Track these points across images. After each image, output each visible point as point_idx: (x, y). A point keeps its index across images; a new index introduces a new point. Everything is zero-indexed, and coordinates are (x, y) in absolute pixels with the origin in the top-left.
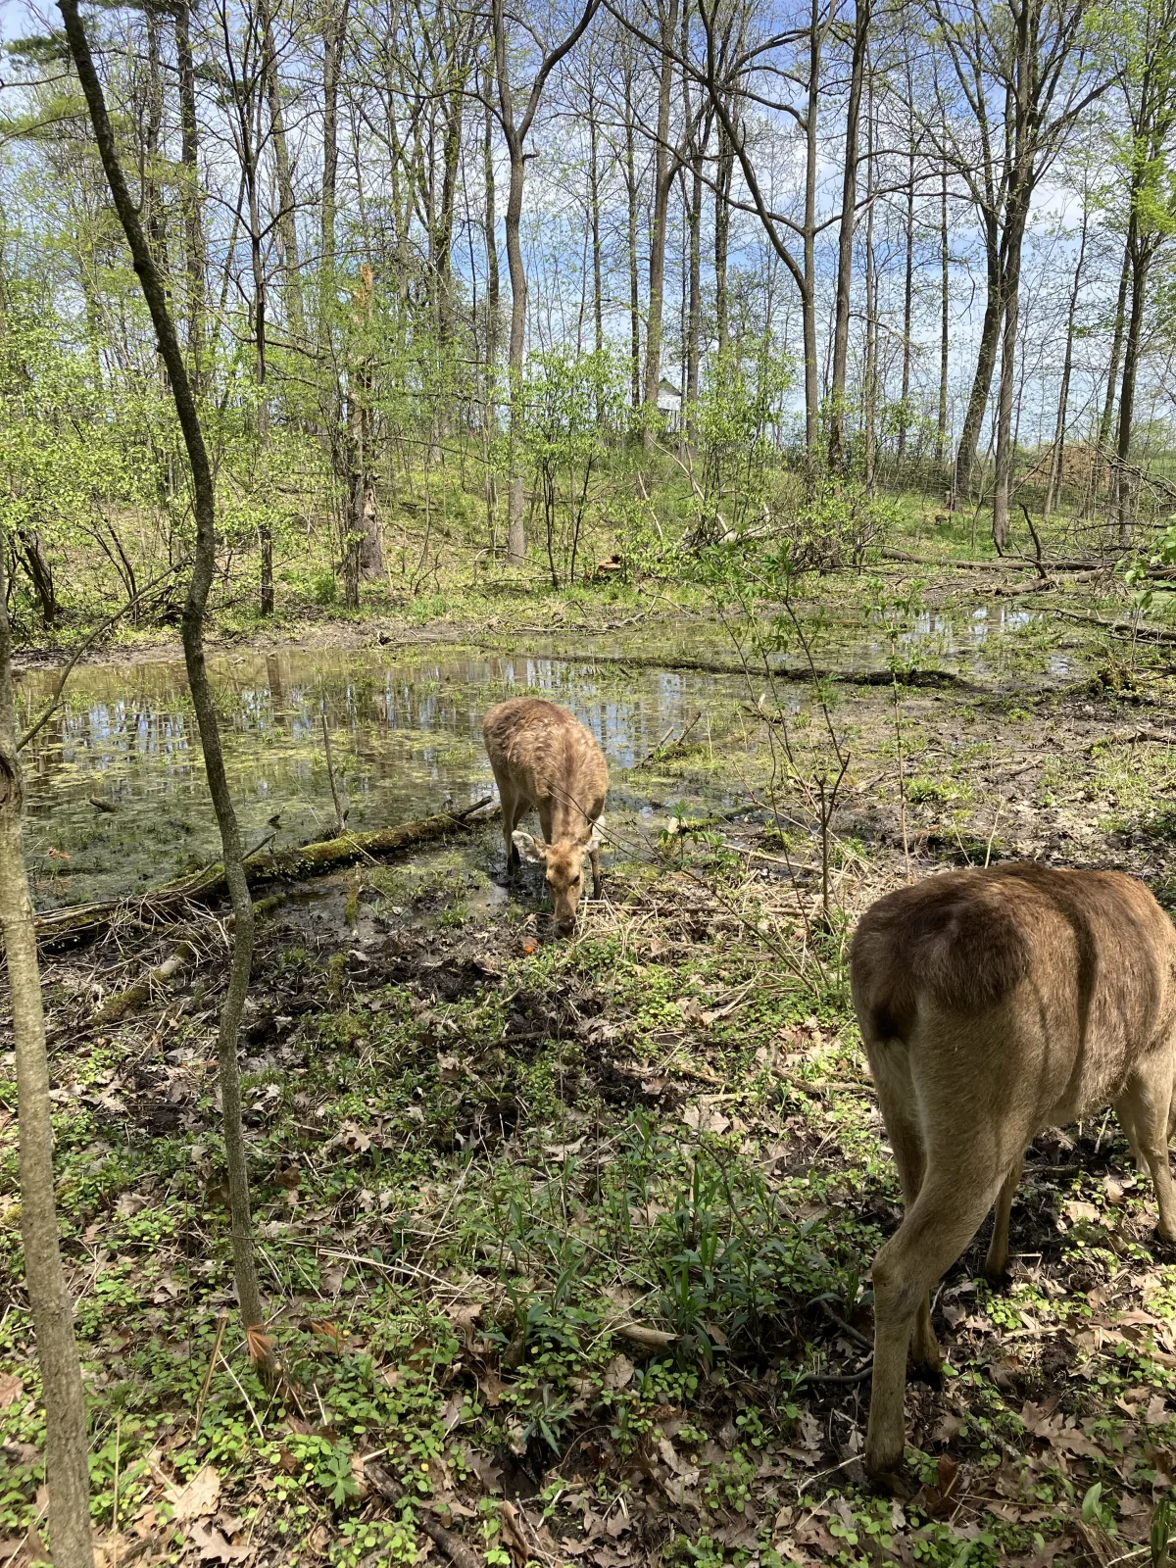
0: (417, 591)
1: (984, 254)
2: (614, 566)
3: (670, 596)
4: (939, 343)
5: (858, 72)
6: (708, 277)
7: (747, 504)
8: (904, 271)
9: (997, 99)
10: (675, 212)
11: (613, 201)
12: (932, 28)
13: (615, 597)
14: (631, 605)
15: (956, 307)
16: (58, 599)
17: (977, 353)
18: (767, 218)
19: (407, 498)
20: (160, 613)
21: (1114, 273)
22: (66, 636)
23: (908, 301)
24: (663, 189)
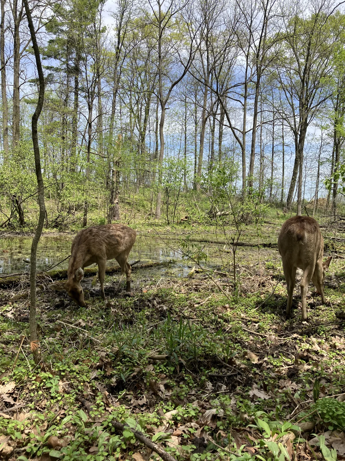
0: (128, 224)
1: (294, 143)
2: (186, 219)
3: (201, 228)
4: (282, 166)
5: (258, 91)
6: (216, 147)
7: (224, 204)
8: (272, 147)
9: (297, 103)
10: (208, 130)
11: (191, 127)
12: (279, 85)
13: (185, 227)
14: (190, 229)
15: (287, 157)
16: (25, 220)
17: (293, 170)
18: (233, 129)
19: (128, 201)
20: (54, 224)
21: (331, 149)
22: (26, 229)
23: (273, 155)
24: (204, 122)
